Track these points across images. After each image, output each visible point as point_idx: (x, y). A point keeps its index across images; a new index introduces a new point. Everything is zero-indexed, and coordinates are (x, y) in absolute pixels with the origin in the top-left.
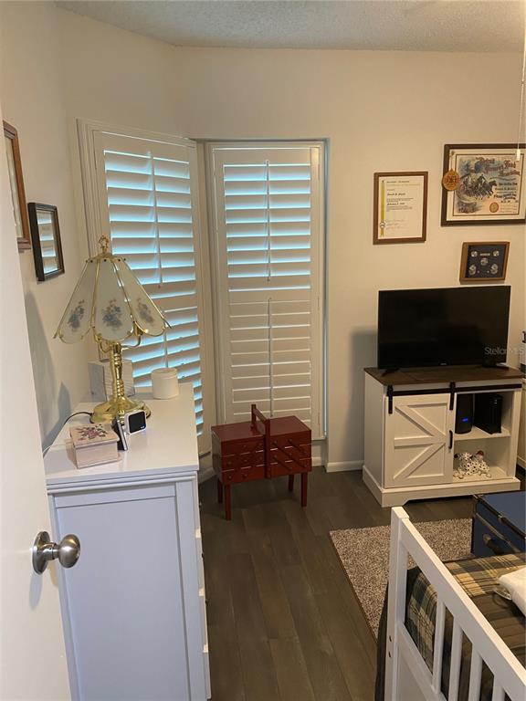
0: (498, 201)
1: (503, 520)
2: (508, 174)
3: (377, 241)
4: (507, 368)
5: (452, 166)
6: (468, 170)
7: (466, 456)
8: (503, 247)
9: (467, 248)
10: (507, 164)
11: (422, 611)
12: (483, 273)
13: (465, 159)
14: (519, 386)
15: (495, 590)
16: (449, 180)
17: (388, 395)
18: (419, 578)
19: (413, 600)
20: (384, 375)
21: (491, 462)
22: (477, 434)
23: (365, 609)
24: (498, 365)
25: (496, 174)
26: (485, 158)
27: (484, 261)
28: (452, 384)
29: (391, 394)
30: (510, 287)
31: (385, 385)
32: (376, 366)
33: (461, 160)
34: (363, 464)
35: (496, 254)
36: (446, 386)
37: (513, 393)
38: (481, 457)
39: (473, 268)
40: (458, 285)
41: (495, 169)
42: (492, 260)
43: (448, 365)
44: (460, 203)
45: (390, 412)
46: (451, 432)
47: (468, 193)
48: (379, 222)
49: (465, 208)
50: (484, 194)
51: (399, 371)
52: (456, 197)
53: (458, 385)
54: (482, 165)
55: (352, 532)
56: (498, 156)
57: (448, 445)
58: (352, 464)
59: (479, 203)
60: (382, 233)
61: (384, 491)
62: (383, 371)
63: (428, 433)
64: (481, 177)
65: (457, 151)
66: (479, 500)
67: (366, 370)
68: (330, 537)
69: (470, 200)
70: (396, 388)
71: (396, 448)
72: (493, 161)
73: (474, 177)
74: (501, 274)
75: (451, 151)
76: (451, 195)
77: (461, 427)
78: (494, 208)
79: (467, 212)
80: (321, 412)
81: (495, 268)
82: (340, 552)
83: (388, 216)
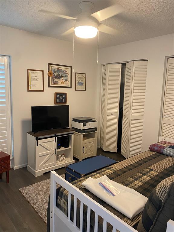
0: (63, 81)
1: (74, 171)
2: (65, 74)
3: (29, 91)
4: (69, 129)
5: (50, 70)
6: (55, 72)
7: (60, 156)
8: (66, 94)
9: (56, 94)
10: (65, 71)
11: (63, 199)
12: (61, 102)
13: (54, 68)
14: (73, 133)
15: (81, 187)
16: (50, 74)
17: (36, 140)
18: (60, 190)
19: (59, 197)
20: (34, 134)
21: (66, 157)
22: (62, 149)
23: (37, 210)
24: (67, 128)
25: (63, 74)
26: (59, 68)
27: (61, 98)
28: (55, 134)
29: (37, 139)
30: (69, 106)
31: (35, 137)
32: (32, 131)
33: (53, 68)
34: (27, 164)
35: (64, 96)
36: (53, 135)
37: (71, 135)
38: (64, 155)
39: (58, 100)
40: (54, 105)
41: (62, 72)
42: (63, 98)
43: (53, 129)
44: (53, 81)
45: (37, 145)
46: (55, 149)
47: (55, 78)
48: (29, 84)
49: (55, 82)
50: (60, 79)
51: (39, 132)
52: (52, 79)
53: (57, 134)
54: (59, 70)
55: (27, 187)
56: (63, 68)
57: (55, 153)
58: (23, 165)
59: (59, 81)
60: (30, 88)
61: (36, 171)
62: (34, 132)
63: (49, 150)
64: (59, 74)
65: (52, 65)
66: (67, 167)
67: (27, 132)
68: (20, 191)
69: (56, 80)
70: (39, 138)
71: (39, 157)
72: (61, 70)
73: (57, 74)
74: (65, 102)
75: (50, 65)
76: (50, 78)
77: (58, 147)
78: (62, 83)
79: (55, 83)
80: (11, 149)
81: (64, 100)
82: (24, 195)
83: (32, 83)
